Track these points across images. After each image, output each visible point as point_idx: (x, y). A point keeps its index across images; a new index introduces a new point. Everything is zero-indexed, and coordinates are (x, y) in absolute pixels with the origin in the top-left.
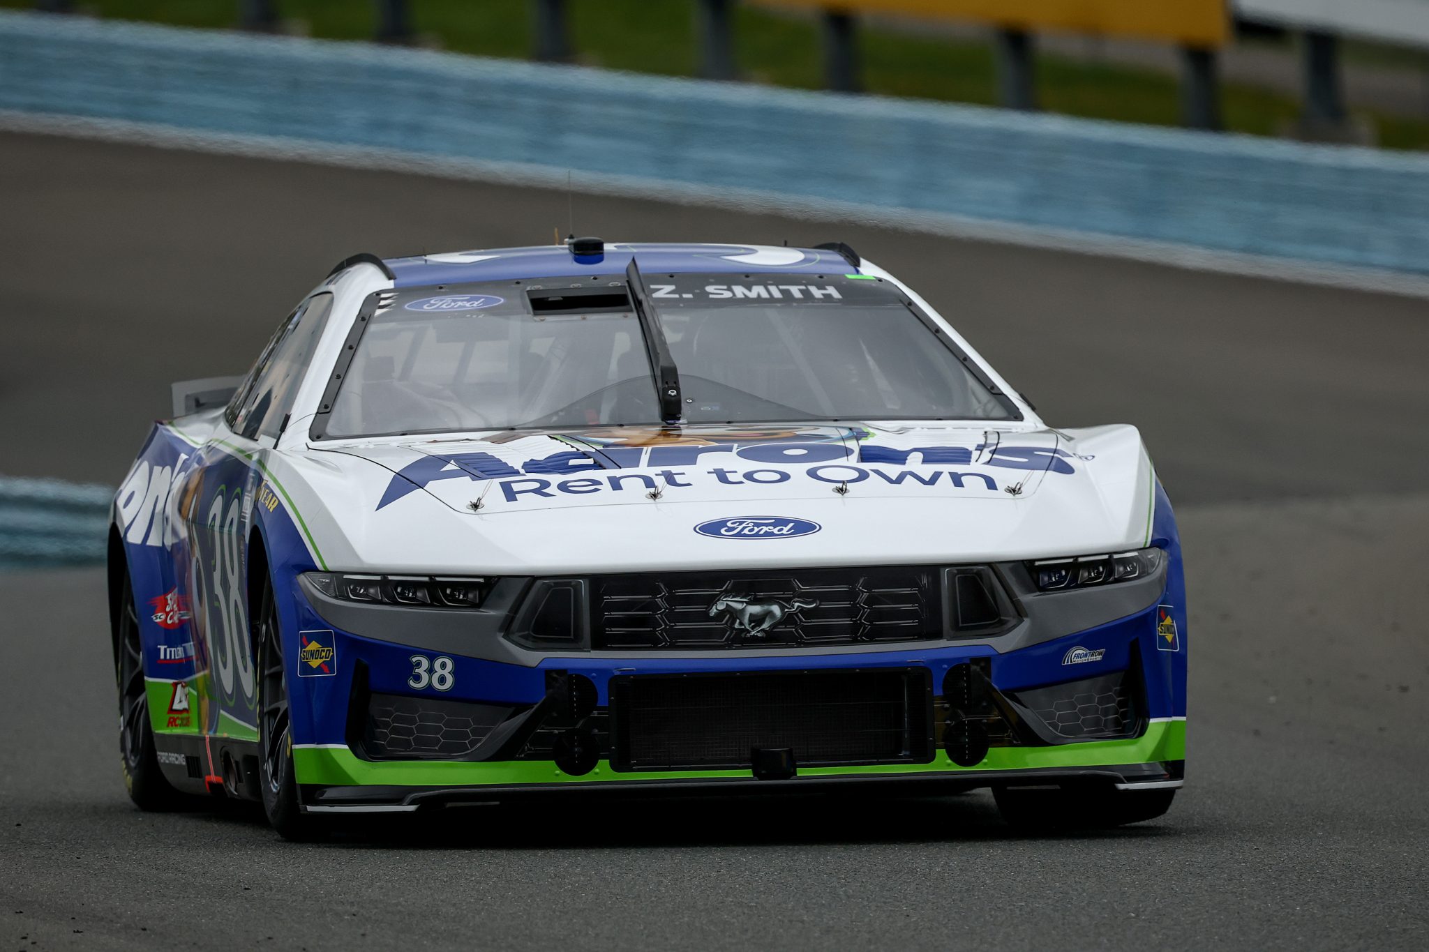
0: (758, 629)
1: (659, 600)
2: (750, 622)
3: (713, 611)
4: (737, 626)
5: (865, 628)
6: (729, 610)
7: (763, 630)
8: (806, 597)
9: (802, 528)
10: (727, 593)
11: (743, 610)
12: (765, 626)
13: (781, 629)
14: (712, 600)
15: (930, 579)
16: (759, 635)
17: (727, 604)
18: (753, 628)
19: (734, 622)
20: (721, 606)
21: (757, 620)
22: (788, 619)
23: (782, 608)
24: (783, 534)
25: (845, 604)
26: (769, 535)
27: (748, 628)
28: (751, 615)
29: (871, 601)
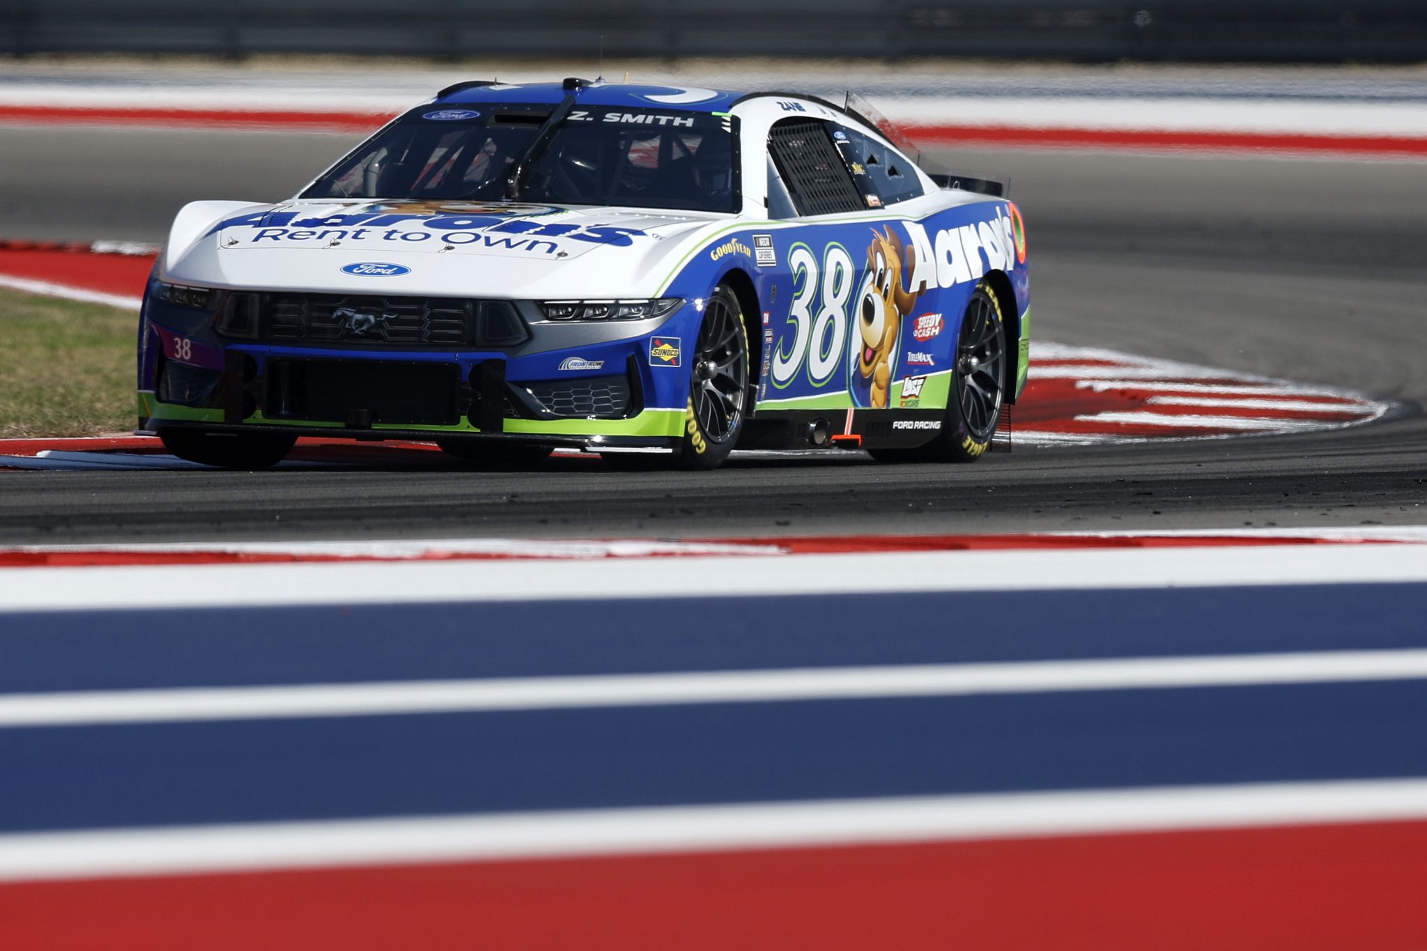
0: (360, 329)
1: (303, 308)
2: (355, 324)
3: (335, 315)
4: (347, 326)
5: (426, 334)
6: (344, 316)
7: (363, 331)
8: (391, 312)
9: (401, 270)
10: (343, 306)
11: (352, 317)
12: (364, 328)
13: (374, 330)
14: (335, 309)
15: (471, 306)
16: (360, 333)
17: (343, 313)
18: (357, 328)
19: (346, 324)
20: (339, 314)
21: (360, 323)
22: (379, 324)
23: (375, 318)
24: (386, 274)
25: (415, 317)
26: (379, 274)
27: (353, 327)
28: (356, 320)
29: (431, 317)
